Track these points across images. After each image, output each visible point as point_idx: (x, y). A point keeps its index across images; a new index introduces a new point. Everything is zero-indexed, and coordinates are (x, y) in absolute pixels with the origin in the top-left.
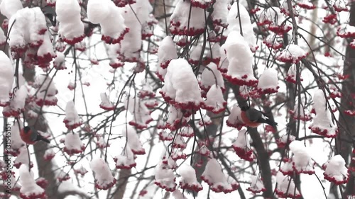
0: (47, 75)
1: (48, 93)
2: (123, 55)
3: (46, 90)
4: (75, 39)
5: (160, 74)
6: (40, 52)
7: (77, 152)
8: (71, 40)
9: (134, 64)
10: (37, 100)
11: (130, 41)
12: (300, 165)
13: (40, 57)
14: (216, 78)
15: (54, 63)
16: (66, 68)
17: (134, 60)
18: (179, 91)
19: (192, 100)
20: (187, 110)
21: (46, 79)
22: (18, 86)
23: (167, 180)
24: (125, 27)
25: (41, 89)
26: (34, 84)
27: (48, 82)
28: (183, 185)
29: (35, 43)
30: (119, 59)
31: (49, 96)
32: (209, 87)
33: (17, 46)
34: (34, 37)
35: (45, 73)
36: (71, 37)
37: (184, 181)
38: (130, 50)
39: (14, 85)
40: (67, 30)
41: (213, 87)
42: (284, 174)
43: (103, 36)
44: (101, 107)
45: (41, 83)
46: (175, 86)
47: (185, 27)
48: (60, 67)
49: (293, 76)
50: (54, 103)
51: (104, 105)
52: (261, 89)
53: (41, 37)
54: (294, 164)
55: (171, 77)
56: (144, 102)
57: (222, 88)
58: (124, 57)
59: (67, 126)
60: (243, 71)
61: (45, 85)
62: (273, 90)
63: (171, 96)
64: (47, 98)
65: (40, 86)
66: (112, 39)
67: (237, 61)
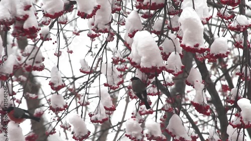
0: (35, 45)
1: (35, 61)
2: (96, 27)
3: (34, 58)
4: (56, 13)
5: (128, 43)
6: (26, 26)
7: (61, 110)
8: (53, 14)
9: (106, 35)
10: (26, 67)
11: (102, 15)
12: (246, 119)
13: (26, 30)
14: (175, 46)
15: (40, 35)
16: (51, 39)
17: (105, 31)
18: (143, 58)
19: (154, 65)
20: (151, 73)
21: (34, 48)
22: (6, 55)
23: (136, 132)
24: (96, 4)
25: (30, 57)
26: (24, 52)
27: (36, 50)
28: (150, 136)
29: (21, 18)
30: (94, 30)
31: (37, 62)
32: (170, 54)
33: (5, 20)
34: (20, 12)
35: (33, 43)
36: (53, 12)
37: (151, 133)
38: (102, 22)
39: (3, 53)
40: (49, 6)
41: (173, 54)
42: (234, 127)
43: (79, 12)
44: (82, 71)
45: (30, 52)
46: (139, 53)
47: (148, 3)
48: (45, 38)
49: (241, 43)
50: (41, 68)
51: (84, 70)
52: (213, 54)
53: (27, 12)
54: (241, 118)
55: (136, 46)
56: (116, 66)
57: (180, 54)
58: (98, 29)
59: (53, 88)
60: (195, 40)
61: (34, 54)
62: (223, 55)
63: (137, 62)
64: (35, 65)
65: (29, 55)
66: (86, 14)
67: (190, 32)
